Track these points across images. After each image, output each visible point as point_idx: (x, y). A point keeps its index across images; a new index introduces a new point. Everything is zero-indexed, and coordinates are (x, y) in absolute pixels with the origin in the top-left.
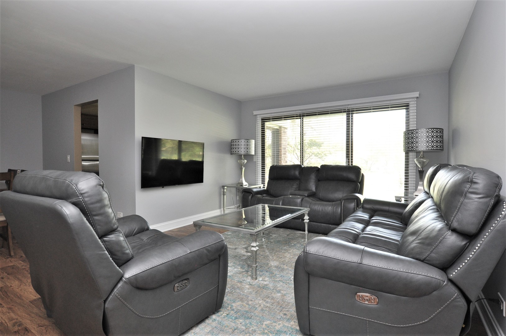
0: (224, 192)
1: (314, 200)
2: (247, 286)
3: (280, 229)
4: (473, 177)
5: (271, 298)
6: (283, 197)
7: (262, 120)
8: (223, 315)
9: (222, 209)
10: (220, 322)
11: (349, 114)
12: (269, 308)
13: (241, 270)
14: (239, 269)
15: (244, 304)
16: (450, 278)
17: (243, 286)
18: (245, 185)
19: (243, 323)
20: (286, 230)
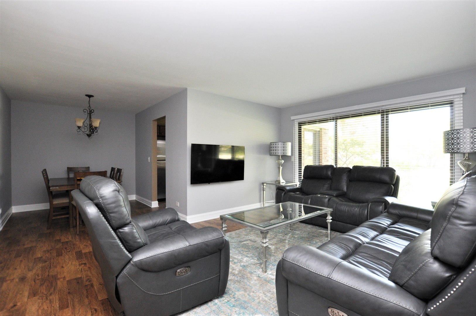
0: (263, 188)
1: (342, 200)
2: (255, 278)
3: (308, 225)
4: (459, 199)
5: (271, 293)
6: (311, 196)
7: (299, 124)
8: (225, 301)
9: (262, 203)
10: (219, 306)
11: (384, 115)
12: (266, 302)
13: (257, 261)
14: (255, 261)
15: (246, 294)
16: (427, 312)
17: (252, 278)
18: (282, 183)
19: (238, 312)
20: (314, 227)
